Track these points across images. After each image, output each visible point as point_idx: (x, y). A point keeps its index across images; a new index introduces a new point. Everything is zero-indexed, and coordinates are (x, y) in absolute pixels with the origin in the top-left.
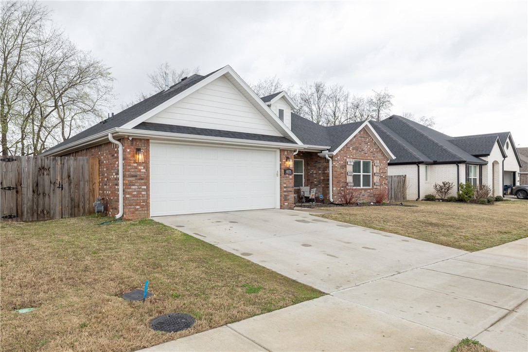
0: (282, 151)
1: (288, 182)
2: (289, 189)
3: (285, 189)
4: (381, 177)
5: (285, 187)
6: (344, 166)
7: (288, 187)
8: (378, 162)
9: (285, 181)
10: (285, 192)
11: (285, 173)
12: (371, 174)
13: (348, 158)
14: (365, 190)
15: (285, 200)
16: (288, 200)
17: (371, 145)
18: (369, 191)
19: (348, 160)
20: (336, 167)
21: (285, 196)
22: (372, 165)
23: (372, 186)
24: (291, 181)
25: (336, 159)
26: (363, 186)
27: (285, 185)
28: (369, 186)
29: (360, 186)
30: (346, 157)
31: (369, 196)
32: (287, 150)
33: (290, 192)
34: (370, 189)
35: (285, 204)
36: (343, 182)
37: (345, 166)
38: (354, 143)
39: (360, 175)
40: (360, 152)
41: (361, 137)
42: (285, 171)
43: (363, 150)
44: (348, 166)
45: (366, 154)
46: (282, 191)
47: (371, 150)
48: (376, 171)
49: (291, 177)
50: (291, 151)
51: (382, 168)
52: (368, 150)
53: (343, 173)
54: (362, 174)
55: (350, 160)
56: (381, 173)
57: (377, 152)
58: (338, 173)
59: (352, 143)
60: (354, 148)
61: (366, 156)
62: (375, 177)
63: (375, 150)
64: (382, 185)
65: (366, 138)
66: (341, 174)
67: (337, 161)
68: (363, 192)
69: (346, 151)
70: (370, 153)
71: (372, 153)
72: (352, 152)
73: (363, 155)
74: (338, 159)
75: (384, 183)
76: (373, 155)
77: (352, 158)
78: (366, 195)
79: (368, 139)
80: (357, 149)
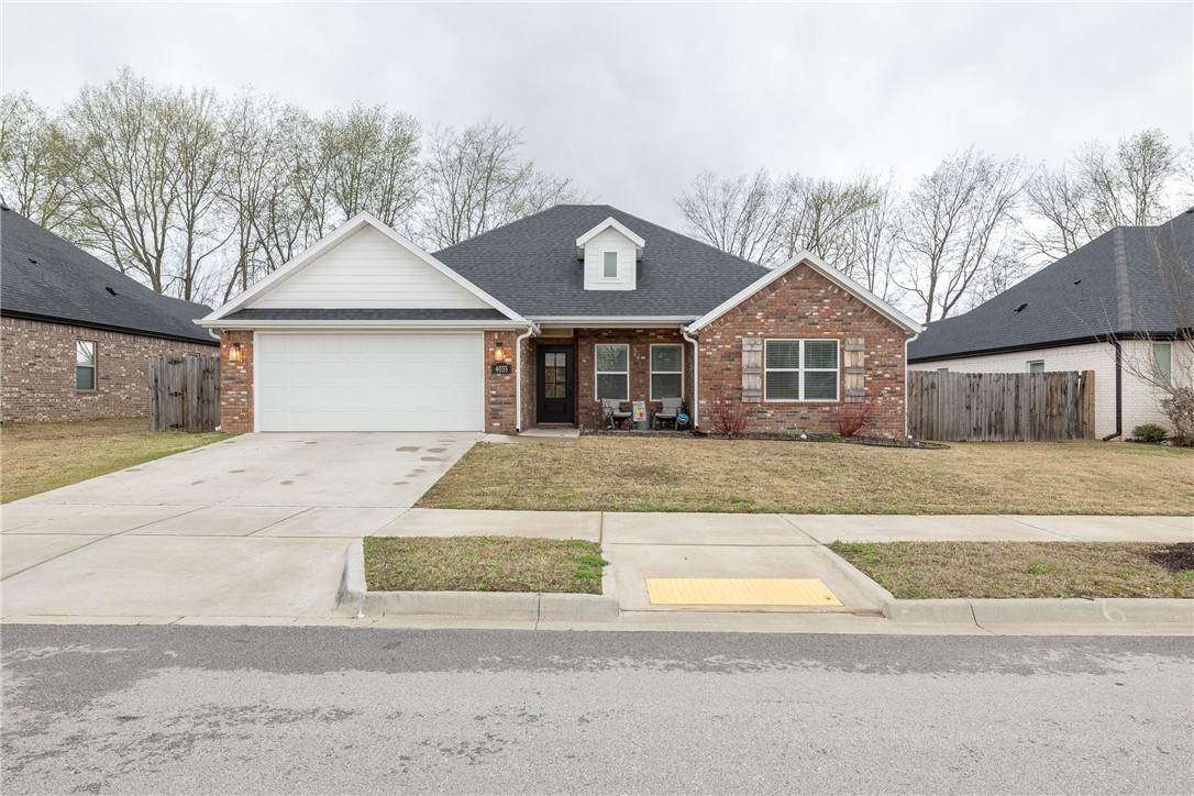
0: (488, 333)
1: (503, 386)
2: (504, 399)
3: (493, 399)
4: (875, 376)
5: (493, 396)
6: (737, 354)
7: (501, 396)
8: (861, 341)
9: (494, 385)
10: (493, 403)
11: (494, 372)
12: (838, 370)
13: (749, 336)
14: (812, 407)
15: (494, 418)
16: (501, 418)
17: (832, 305)
18: (828, 408)
19: (745, 341)
20: (708, 356)
21: (493, 410)
22: (842, 350)
23: (842, 398)
24: (507, 385)
25: (708, 340)
26: (806, 397)
27: (493, 392)
28: (835, 397)
29: (797, 397)
30: (745, 335)
31: (824, 420)
32: (499, 332)
33: (506, 403)
34: (838, 404)
35: (494, 424)
36: (733, 389)
37: (739, 355)
38: (772, 303)
39: (796, 373)
40: (792, 321)
41: (798, 288)
42: (494, 367)
43: (807, 317)
44: (745, 356)
45: (813, 324)
46: (488, 403)
47: (834, 314)
48: (854, 363)
49: (507, 378)
50: (508, 333)
51: (882, 356)
52: (823, 316)
53: (729, 369)
54: (802, 370)
55: (752, 340)
56: (878, 366)
57: (860, 319)
58: (714, 369)
59: (763, 303)
60: (772, 314)
61: (817, 330)
62: (848, 378)
63: (850, 314)
64: (882, 395)
65: (815, 288)
66: (725, 372)
67: (713, 344)
68: (804, 411)
69: (743, 321)
70: (831, 321)
71: (839, 321)
72: (762, 324)
73: (803, 327)
74: (714, 340)
75: (889, 392)
76: (845, 327)
77: (761, 336)
78: (815, 417)
79: (823, 291)
80: (781, 315)
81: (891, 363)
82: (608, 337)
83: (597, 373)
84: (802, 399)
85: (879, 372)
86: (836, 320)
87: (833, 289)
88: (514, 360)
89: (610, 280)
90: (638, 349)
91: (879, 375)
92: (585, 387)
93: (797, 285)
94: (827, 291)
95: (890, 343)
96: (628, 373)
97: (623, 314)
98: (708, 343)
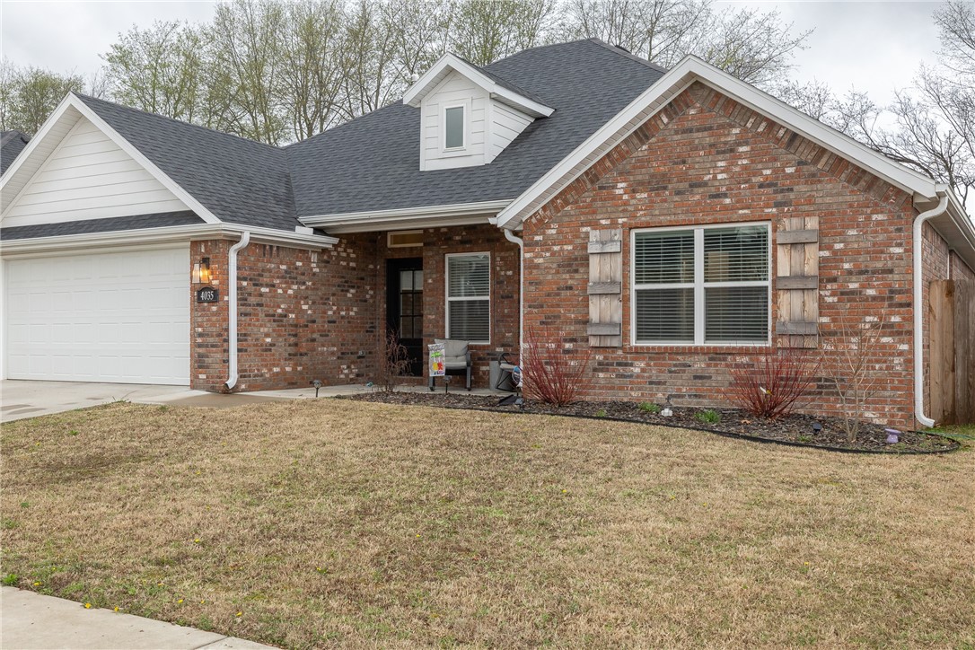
0: (195, 244)
1: (208, 321)
2: (211, 340)
3: (199, 340)
4: (845, 294)
5: (200, 335)
6: (578, 262)
7: (208, 335)
8: (813, 222)
9: (200, 319)
10: (200, 346)
11: (200, 301)
12: (768, 283)
13: (601, 227)
14: (716, 355)
15: (200, 367)
16: (208, 367)
17: (753, 156)
18: (745, 359)
20: (537, 266)
21: (200, 356)
22: (774, 243)
23: (776, 340)
24: (214, 319)
25: (537, 238)
26: (708, 337)
27: (200, 330)
29: (691, 337)
30: (595, 225)
32: (206, 242)
33: (213, 346)
34: (766, 352)
35: (201, 376)
36: (577, 322)
37: (585, 261)
38: (642, 163)
39: (691, 291)
40: (679, 193)
41: (689, 131)
42: (199, 293)
43: (705, 184)
44: (594, 261)
45: (718, 196)
46: (195, 345)
47: (758, 173)
48: (797, 269)
49: (214, 308)
50: (215, 242)
51: (858, 252)
52: (736, 180)
53: (571, 288)
54: (699, 286)
55: (606, 234)
56: (850, 272)
57: (813, 178)
58: (546, 289)
59: (626, 165)
60: (641, 183)
61: (725, 208)
62: (784, 298)
63: (789, 170)
64: (855, 334)
65: (721, 126)
66: (563, 293)
67: (545, 245)
68: (699, 364)
69: (594, 200)
70: (752, 187)
71: (769, 185)
72: (626, 203)
73: (698, 203)
74: (547, 238)
75: (874, 326)
76: (779, 197)
77: (623, 225)
78: (722, 376)
79: (736, 131)
80: (657, 185)
81: (879, 265)
82: (463, 242)
83: (448, 299)
84: (699, 340)
85: (853, 286)
86: (761, 186)
87: (756, 125)
88: (225, 282)
89: (455, 151)
91: (853, 292)
92: (430, 321)
93: (688, 125)
94: (745, 130)
95: (879, 223)
96: (489, 298)
98: (537, 243)
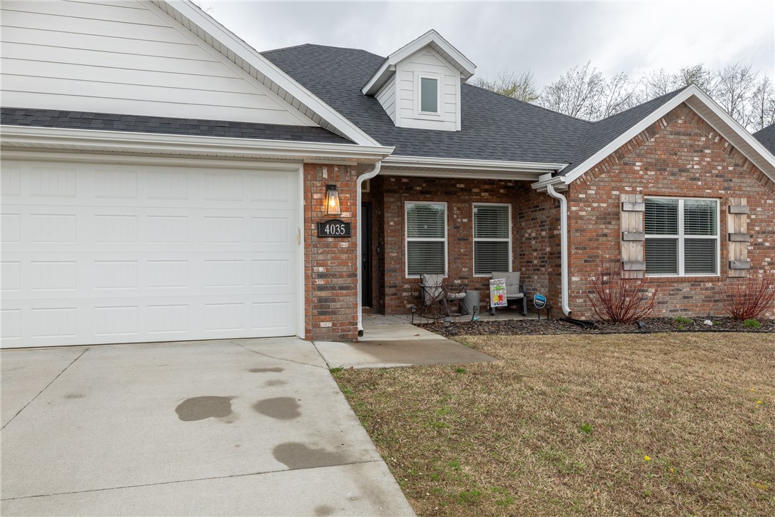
0: (311, 167)
1: (336, 258)
2: (340, 281)
3: (320, 282)
4: (756, 245)
5: (321, 276)
6: (614, 215)
7: (334, 276)
8: (744, 201)
9: (321, 257)
10: (321, 288)
11: (322, 234)
12: (718, 237)
13: (627, 192)
14: (695, 282)
15: (321, 314)
16: (334, 313)
17: (713, 156)
18: (709, 285)
19: (624, 198)
20: (581, 218)
21: (320, 300)
22: (722, 212)
23: (723, 272)
24: (344, 256)
25: (581, 196)
26: (686, 271)
27: (321, 269)
28: (713, 270)
29: (675, 270)
30: (622, 190)
31: (708, 299)
32: (330, 166)
33: (342, 288)
34: (718, 279)
35: (322, 324)
36: (611, 261)
37: (617, 216)
38: (652, 151)
39: (675, 241)
40: (673, 174)
41: (678, 134)
42: (321, 226)
43: (687, 171)
44: (624, 216)
45: (695, 179)
46: (310, 287)
47: (714, 168)
48: (737, 229)
49: (345, 245)
50: (346, 168)
51: (761, 221)
52: (705, 170)
53: (606, 235)
54: (681, 236)
55: (632, 198)
56: (758, 232)
57: (741, 175)
58: (588, 235)
59: (643, 149)
60: (651, 164)
61: (699, 187)
62: (732, 247)
63: (731, 168)
64: (761, 268)
65: (696, 135)
66: (601, 239)
67: (587, 201)
68: (686, 289)
69: (620, 172)
70: (712, 177)
71: (721, 176)
72: (641, 177)
73: (684, 183)
74: (588, 196)
75: (769, 264)
76: (726, 184)
77: (641, 192)
78: (698, 296)
79: (703, 139)
80: (660, 167)
81: (770, 229)
83: (407, 239)
84: (682, 273)
85: (760, 240)
86: (717, 176)
87: (714, 138)
88: (354, 215)
89: (429, 115)
90: (458, 209)
91: (759, 244)
92: (392, 258)
93: (678, 129)
94: (708, 139)
95: (770, 205)
96: (445, 240)
97: (467, 157)
98: (581, 200)
